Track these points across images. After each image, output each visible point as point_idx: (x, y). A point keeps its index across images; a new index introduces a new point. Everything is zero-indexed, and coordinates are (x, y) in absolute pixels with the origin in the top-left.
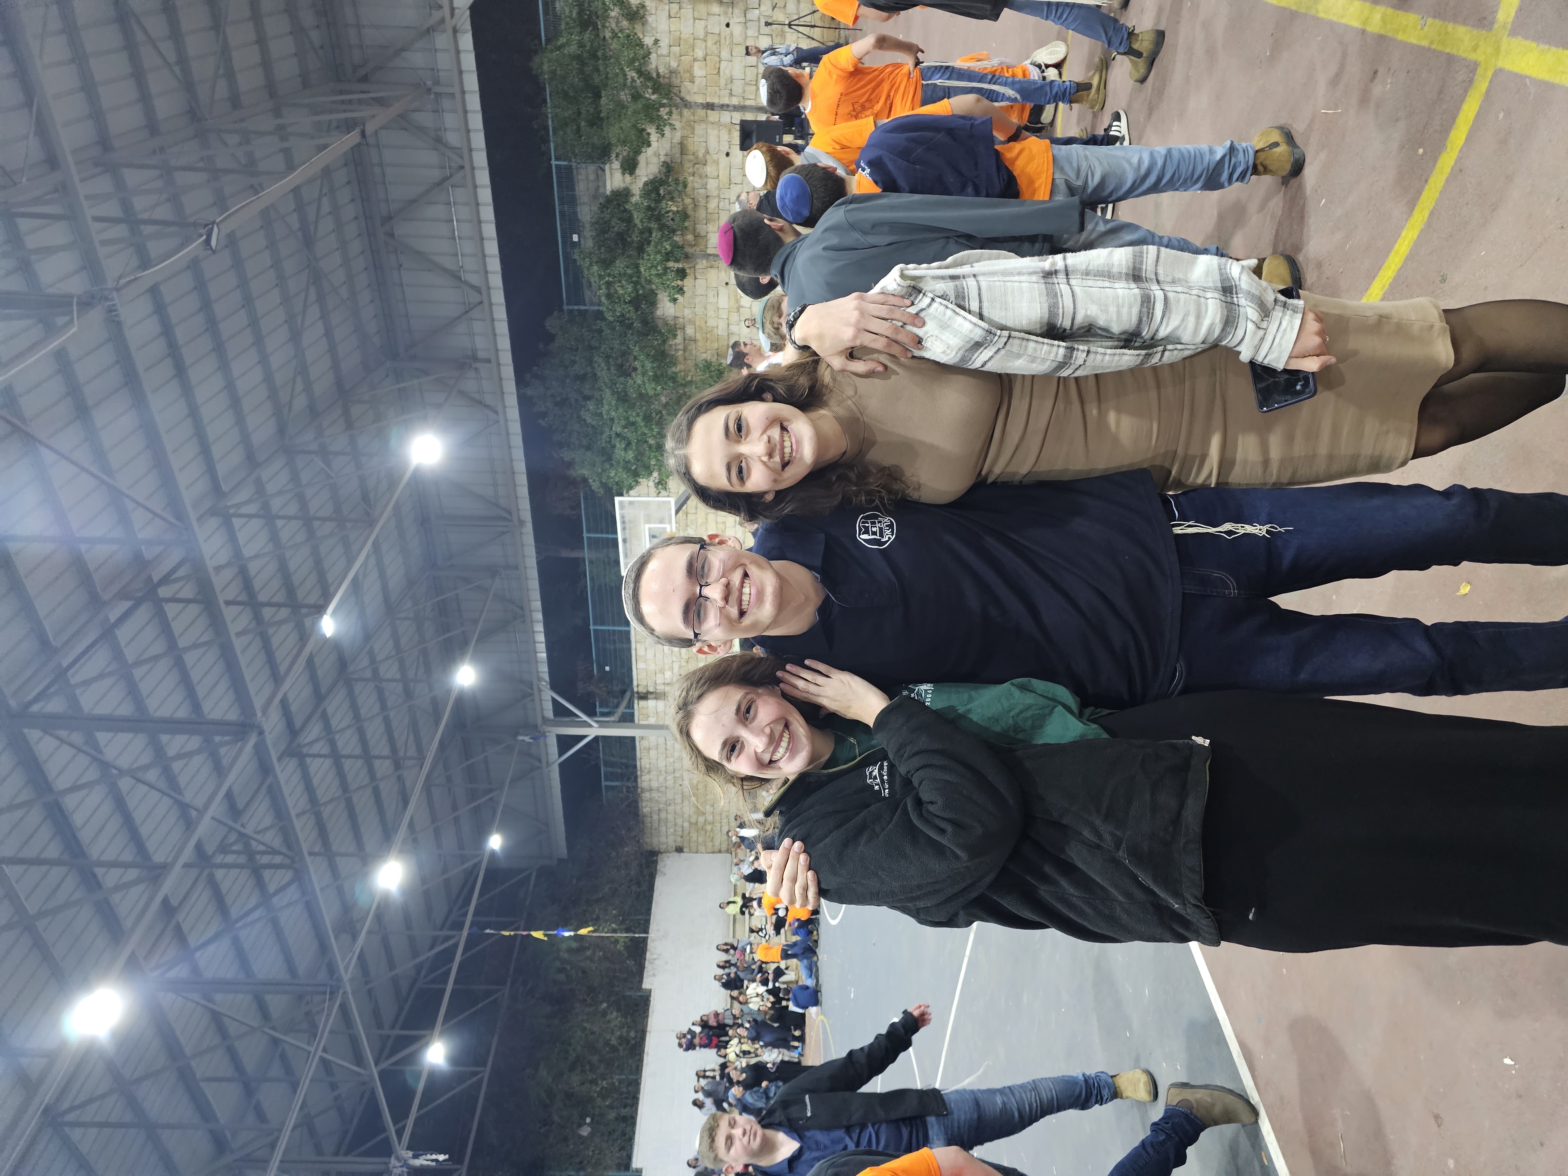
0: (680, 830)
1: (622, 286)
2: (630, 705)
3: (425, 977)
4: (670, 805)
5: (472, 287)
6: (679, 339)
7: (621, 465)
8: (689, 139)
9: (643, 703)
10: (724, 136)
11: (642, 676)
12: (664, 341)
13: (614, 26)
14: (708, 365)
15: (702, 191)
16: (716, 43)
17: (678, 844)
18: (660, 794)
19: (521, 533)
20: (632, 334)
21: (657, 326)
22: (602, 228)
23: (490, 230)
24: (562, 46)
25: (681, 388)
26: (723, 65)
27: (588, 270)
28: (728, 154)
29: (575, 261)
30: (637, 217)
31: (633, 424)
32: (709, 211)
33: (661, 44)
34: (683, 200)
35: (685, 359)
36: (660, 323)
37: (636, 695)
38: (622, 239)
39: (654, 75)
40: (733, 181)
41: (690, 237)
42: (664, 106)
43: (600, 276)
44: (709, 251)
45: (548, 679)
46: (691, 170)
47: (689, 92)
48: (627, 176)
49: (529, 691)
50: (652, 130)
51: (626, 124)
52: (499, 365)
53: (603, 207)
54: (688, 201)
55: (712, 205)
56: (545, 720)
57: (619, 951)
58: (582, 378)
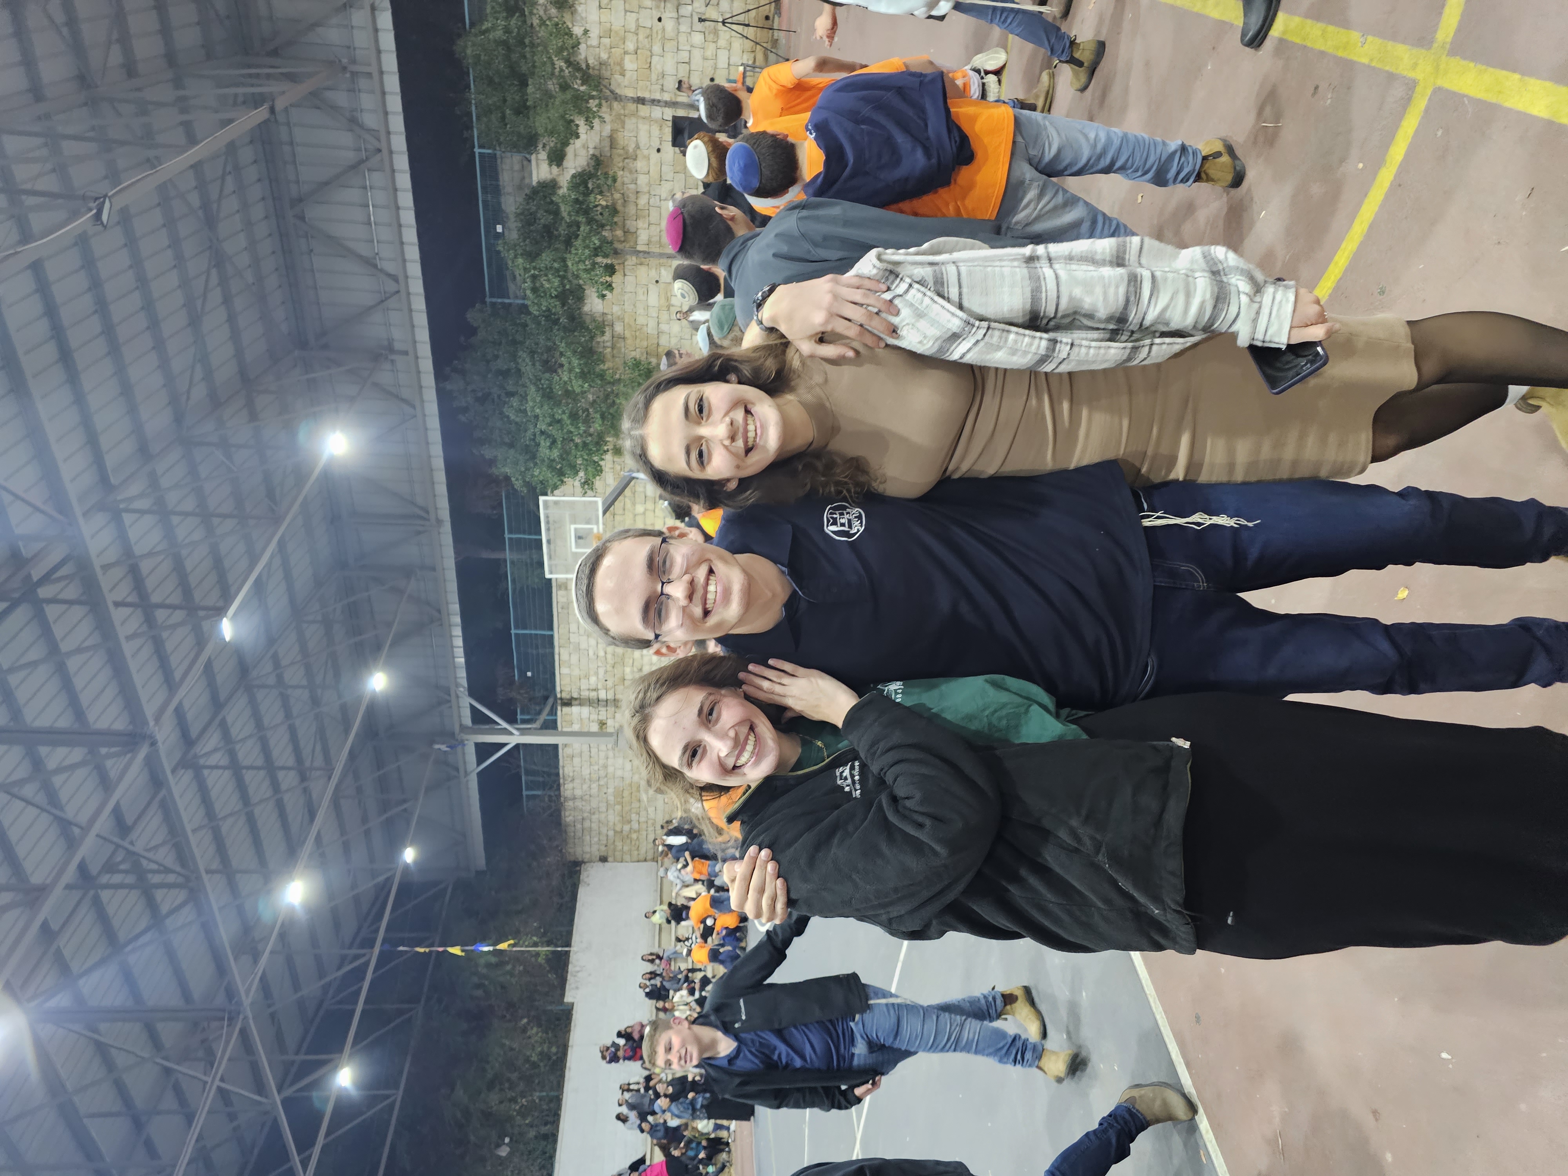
0: (605, 838)
1: (548, 281)
2: (553, 712)
3: (333, 998)
4: (594, 813)
5: (389, 275)
6: (607, 336)
7: (546, 464)
8: (619, 134)
9: (566, 710)
10: (655, 131)
11: (566, 681)
12: (592, 338)
13: (542, 13)
14: (637, 364)
15: (632, 186)
16: (647, 37)
17: (602, 854)
18: (584, 803)
19: (439, 533)
20: (558, 330)
21: (584, 322)
22: (528, 219)
23: (409, 217)
24: (487, 31)
25: (608, 386)
26: (655, 59)
27: (513, 262)
28: (659, 150)
29: (499, 252)
30: (565, 210)
31: (559, 421)
32: (639, 207)
33: (590, 34)
34: (612, 194)
35: (613, 356)
36: (588, 320)
37: (559, 702)
38: (549, 232)
39: (584, 66)
40: (664, 178)
41: (619, 233)
42: (593, 97)
43: (525, 269)
44: (639, 248)
45: (466, 686)
46: (621, 165)
47: (619, 85)
48: (555, 169)
49: (447, 697)
50: (580, 121)
51: (554, 114)
52: (417, 358)
53: (529, 198)
54: (617, 196)
55: (642, 201)
56: (463, 728)
57: (540, 965)
58: (505, 374)
